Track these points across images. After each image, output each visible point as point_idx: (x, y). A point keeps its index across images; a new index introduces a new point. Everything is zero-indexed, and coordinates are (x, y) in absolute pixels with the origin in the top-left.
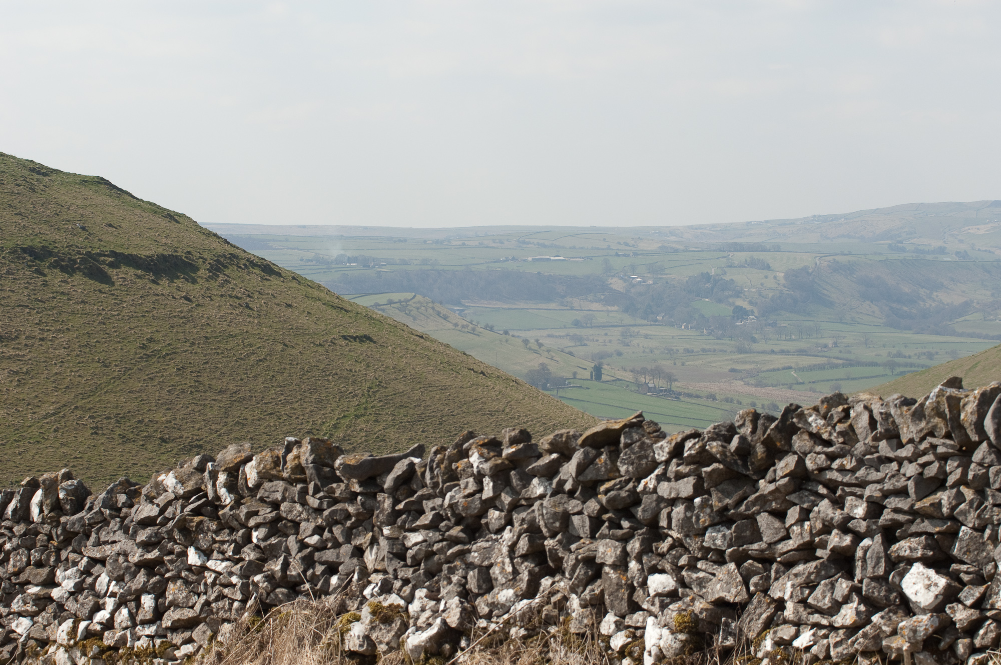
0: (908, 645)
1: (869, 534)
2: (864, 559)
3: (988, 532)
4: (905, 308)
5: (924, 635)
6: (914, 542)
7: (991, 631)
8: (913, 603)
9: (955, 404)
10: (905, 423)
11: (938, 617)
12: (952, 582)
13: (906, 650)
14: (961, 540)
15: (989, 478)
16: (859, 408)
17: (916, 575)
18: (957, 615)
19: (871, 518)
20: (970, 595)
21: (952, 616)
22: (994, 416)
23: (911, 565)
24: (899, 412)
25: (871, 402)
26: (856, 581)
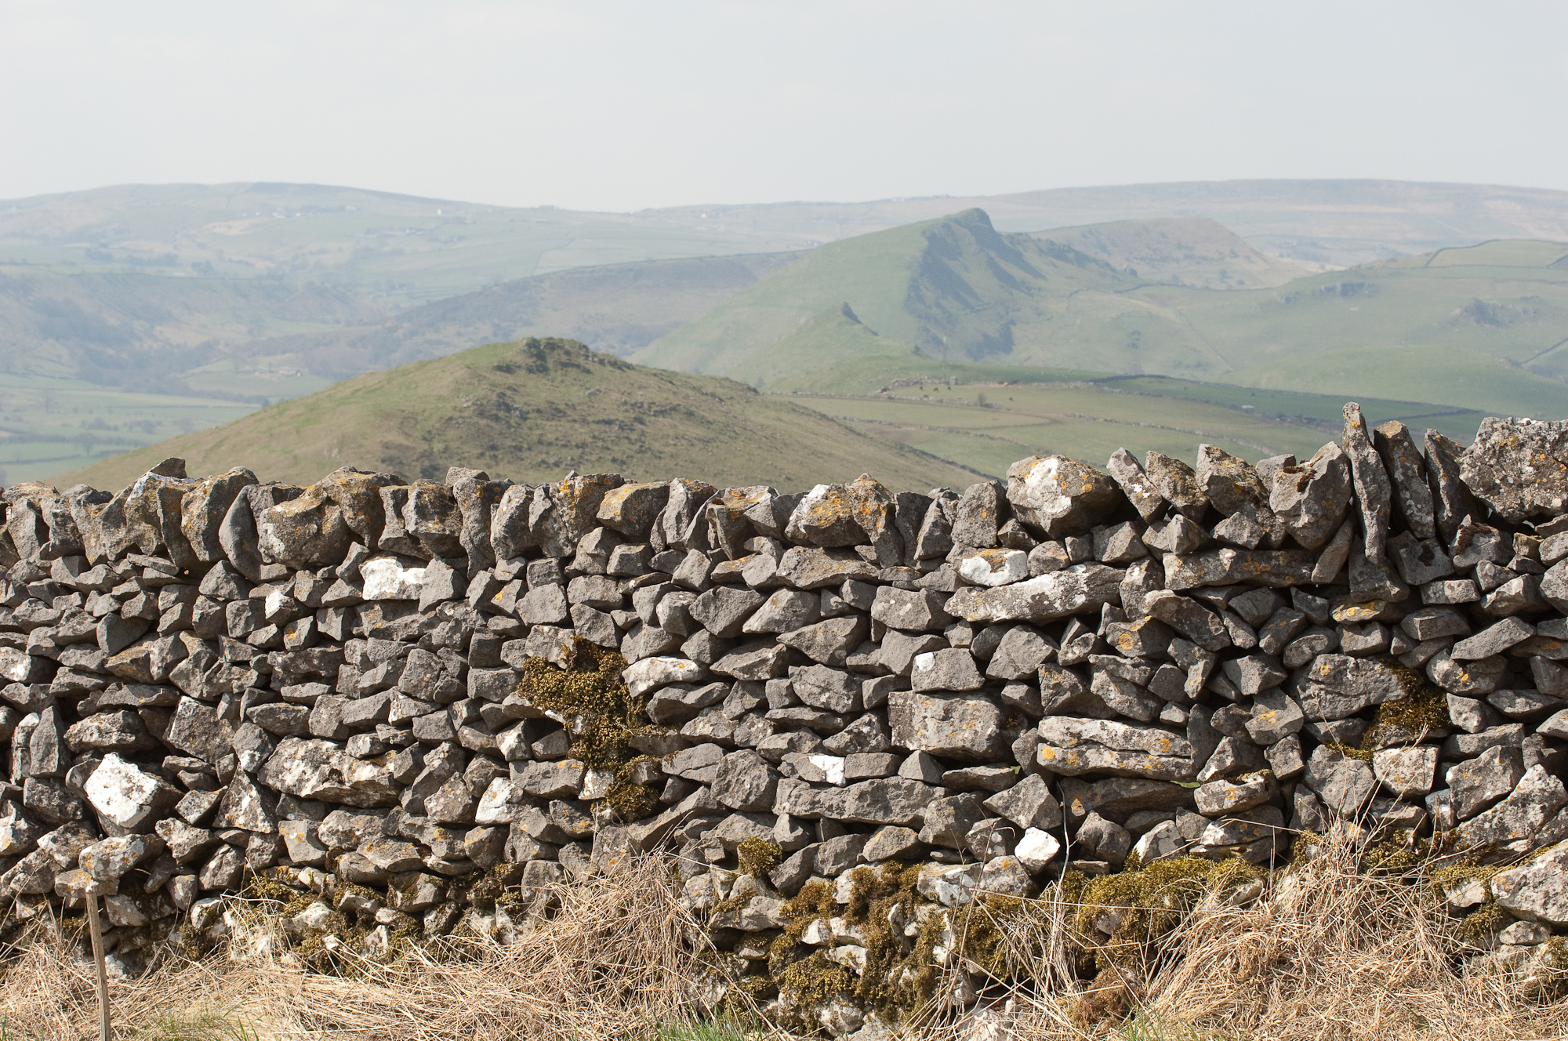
0: (93, 883)
1: (35, 707)
2: (26, 748)
3: (223, 706)
4: (110, 351)
5: (121, 868)
6: (105, 720)
7: (228, 863)
8: (104, 817)
9: (173, 502)
10: (94, 531)
11: (142, 840)
12: (166, 784)
13: (91, 892)
14: (181, 718)
15: (225, 620)
16: (21, 506)
17: (110, 773)
18: (174, 837)
19: (37, 682)
20: (195, 804)
21: (166, 838)
22: (235, 522)
23: (101, 757)
24: (83, 513)
25: (39, 496)
26: (13, 783)
